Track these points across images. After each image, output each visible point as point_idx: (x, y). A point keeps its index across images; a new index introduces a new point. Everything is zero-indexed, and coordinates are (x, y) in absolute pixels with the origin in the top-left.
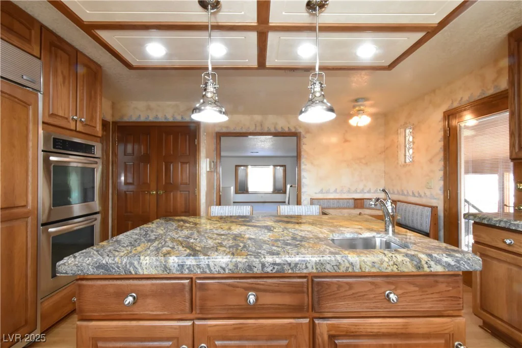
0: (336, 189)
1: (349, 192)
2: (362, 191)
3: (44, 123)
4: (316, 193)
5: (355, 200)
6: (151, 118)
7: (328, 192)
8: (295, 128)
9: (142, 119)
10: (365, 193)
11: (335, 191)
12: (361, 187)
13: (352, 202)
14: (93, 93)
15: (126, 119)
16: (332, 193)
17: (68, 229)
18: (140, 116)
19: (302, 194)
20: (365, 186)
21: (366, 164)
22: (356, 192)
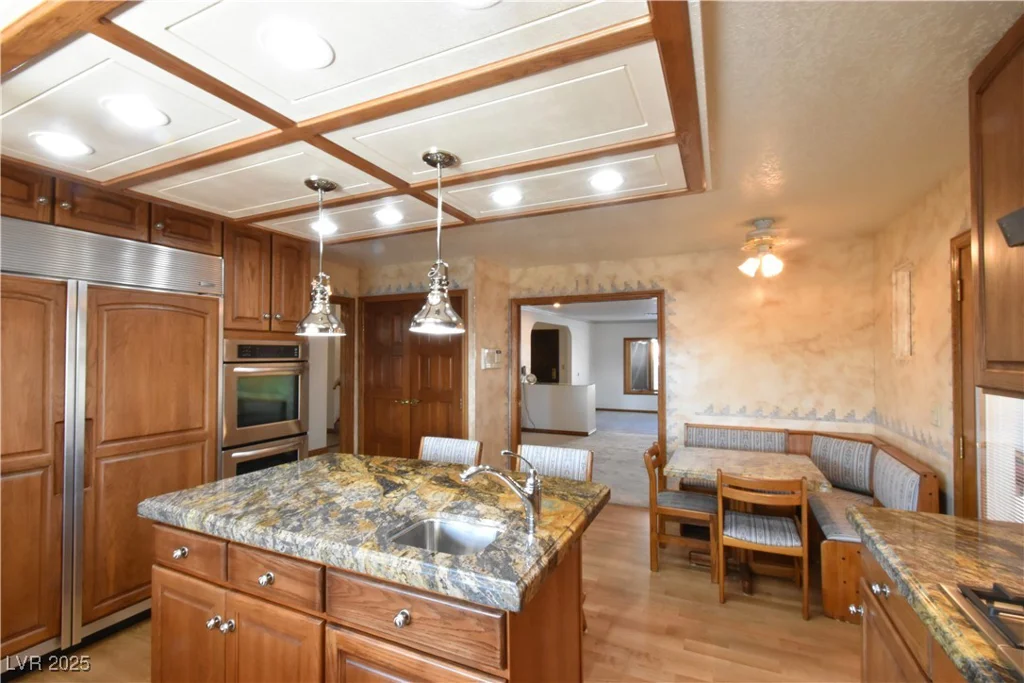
0: (744, 407)
1: (776, 414)
2: (812, 415)
3: (225, 329)
4: (697, 414)
5: (790, 433)
6: (404, 290)
7: (724, 412)
8: (652, 281)
9: (393, 291)
10: (820, 419)
11: (743, 411)
12: (808, 404)
13: (779, 439)
14: (295, 278)
15: (375, 293)
16: (733, 415)
17: (264, 453)
18: (389, 288)
19: (667, 413)
20: (819, 403)
21: (822, 353)
22: (794, 415)
